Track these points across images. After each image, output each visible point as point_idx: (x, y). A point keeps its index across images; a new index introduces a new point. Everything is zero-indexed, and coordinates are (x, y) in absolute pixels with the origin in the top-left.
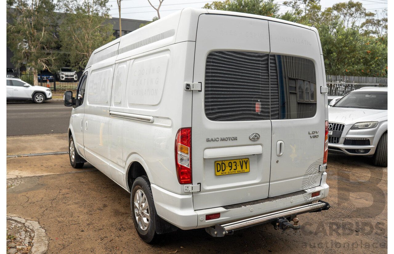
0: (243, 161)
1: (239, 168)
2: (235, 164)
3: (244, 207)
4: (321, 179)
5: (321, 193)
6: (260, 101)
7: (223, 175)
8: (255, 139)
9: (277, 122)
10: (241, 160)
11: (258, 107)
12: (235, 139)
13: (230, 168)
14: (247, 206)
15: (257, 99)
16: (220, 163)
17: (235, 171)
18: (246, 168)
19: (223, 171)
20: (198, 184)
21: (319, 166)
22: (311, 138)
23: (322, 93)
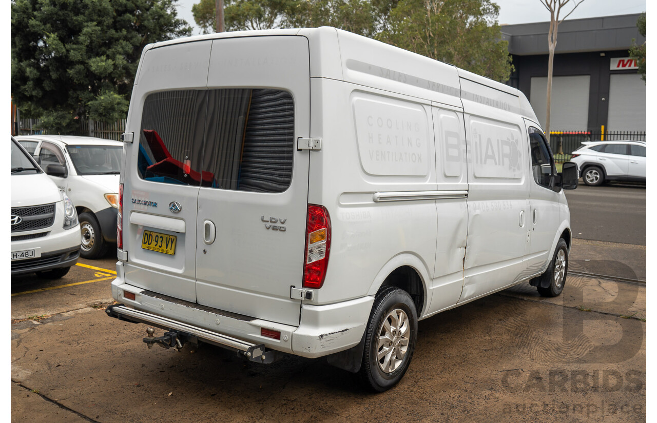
0: (170, 239)
1: (164, 246)
2: (161, 239)
3: (155, 297)
4: (300, 317)
5: (282, 337)
7: (148, 249)
8: (175, 210)
10: (168, 236)
12: (155, 205)
13: (156, 243)
14: (159, 299)
16: (149, 233)
17: (160, 248)
18: (172, 249)
19: (149, 244)
20: (126, 251)
21: (291, 286)
22: (266, 230)
23: (300, 150)
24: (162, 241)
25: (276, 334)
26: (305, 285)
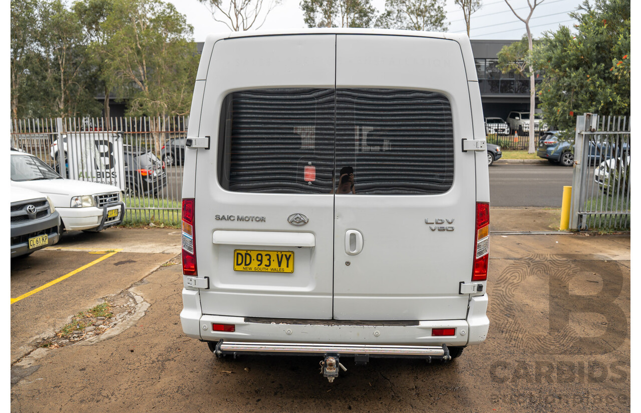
0: (282, 255)
1: (274, 265)
2: (268, 257)
3: (275, 323)
4: (468, 309)
5: (457, 332)
6: (313, 165)
7: (244, 271)
8: (298, 222)
9: (344, 199)
10: (279, 253)
11: (310, 173)
12: (263, 220)
13: (260, 263)
14: (281, 324)
15: (307, 161)
16: (243, 253)
17: (267, 268)
18: (288, 267)
19: (246, 265)
20: (205, 277)
21: (460, 283)
22: (431, 231)
23: (466, 151)
24: (269, 260)
25: (451, 331)
26: (474, 279)
